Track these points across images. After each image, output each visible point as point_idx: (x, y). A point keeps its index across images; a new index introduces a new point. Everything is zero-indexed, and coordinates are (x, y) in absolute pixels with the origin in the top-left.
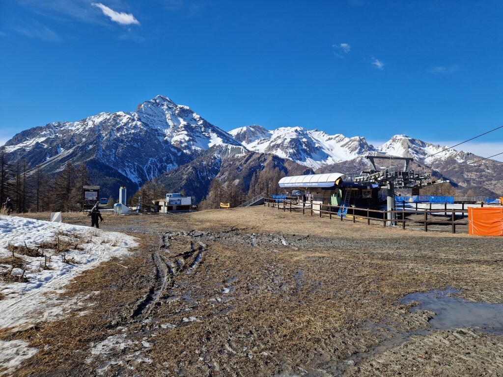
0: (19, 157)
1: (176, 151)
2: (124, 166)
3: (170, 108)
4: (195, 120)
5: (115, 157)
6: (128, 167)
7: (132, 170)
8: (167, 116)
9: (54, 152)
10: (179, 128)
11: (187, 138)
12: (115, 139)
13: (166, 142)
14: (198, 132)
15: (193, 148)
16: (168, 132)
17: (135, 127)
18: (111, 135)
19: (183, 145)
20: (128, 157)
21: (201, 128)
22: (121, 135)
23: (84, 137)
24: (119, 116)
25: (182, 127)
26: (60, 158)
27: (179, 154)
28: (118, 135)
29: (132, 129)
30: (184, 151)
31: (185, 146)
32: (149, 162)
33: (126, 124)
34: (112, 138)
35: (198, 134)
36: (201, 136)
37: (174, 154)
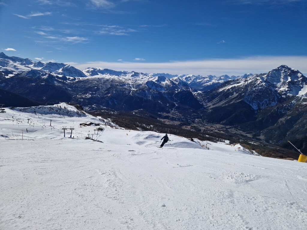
0: (223, 94)
1: (279, 95)
2: (253, 102)
3: (285, 71)
4: (298, 77)
5: (250, 99)
6: (255, 103)
7: (256, 104)
8: (282, 76)
9: (232, 94)
10: (286, 83)
11: (287, 89)
12: (252, 91)
13: (276, 91)
14: (297, 84)
15: (288, 95)
16: (279, 85)
17: (262, 86)
18: (251, 89)
19: (283, 93)
20: (255, 99)
21: (300, 82)
22: (255, 90)
23: (243, 88)
24: (258, 80)
25: (287, 83)
26: (233, 97)
27: (280, 97)
28: (254, 89)
29: (260, 87)
30: (283, 96)
31: (284, 94)
32: (264, 101)
33: (258, 84)
34: (251, 91)
35: (296, 85)
36: (298, 86)
37: (278, 97)
